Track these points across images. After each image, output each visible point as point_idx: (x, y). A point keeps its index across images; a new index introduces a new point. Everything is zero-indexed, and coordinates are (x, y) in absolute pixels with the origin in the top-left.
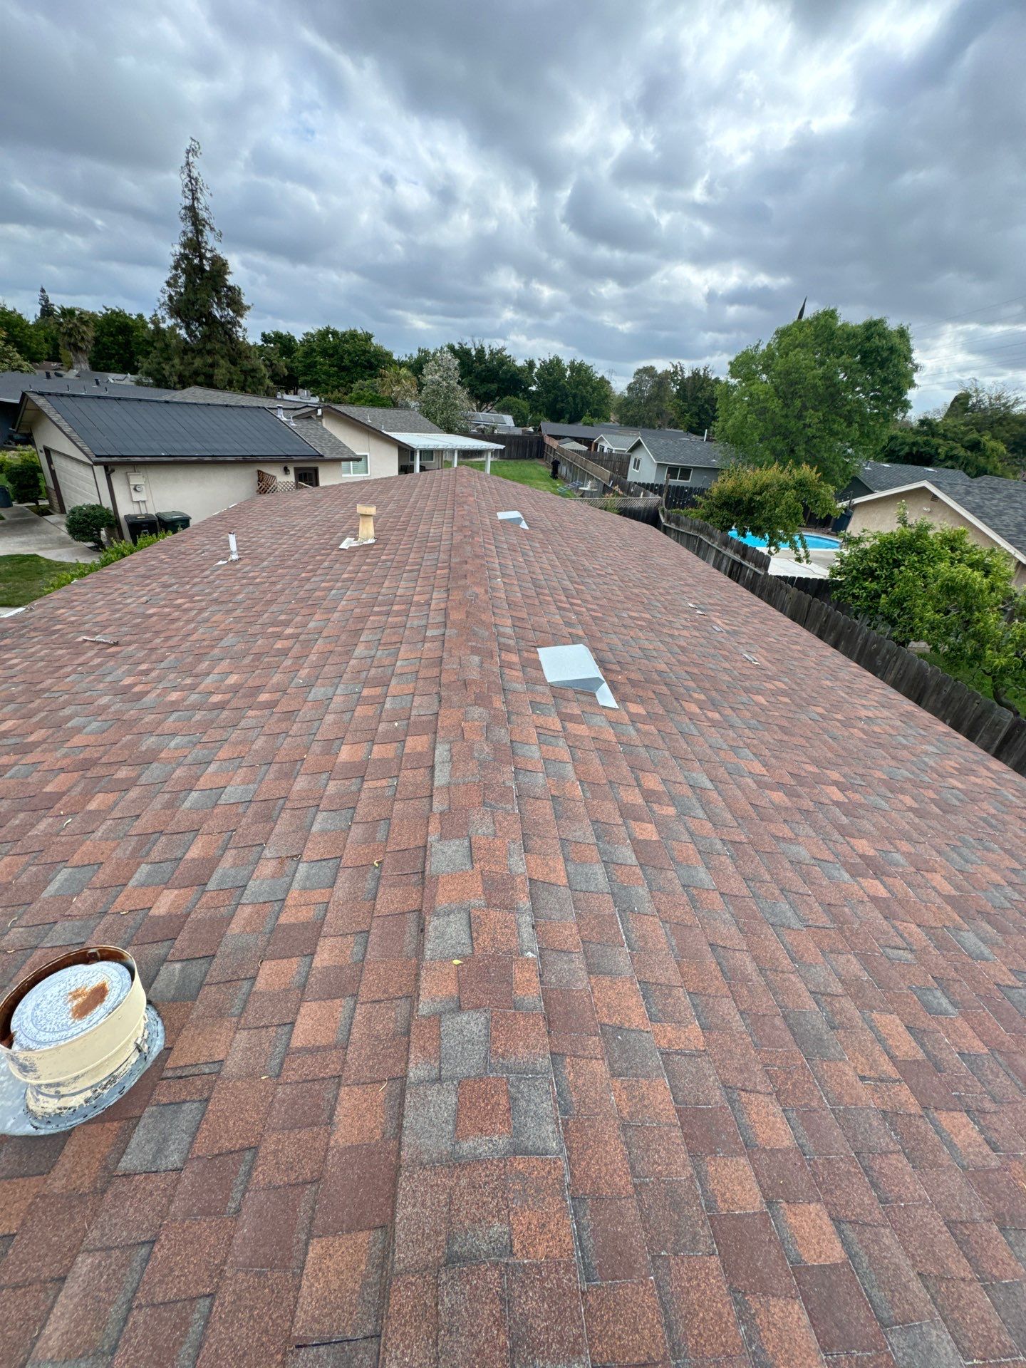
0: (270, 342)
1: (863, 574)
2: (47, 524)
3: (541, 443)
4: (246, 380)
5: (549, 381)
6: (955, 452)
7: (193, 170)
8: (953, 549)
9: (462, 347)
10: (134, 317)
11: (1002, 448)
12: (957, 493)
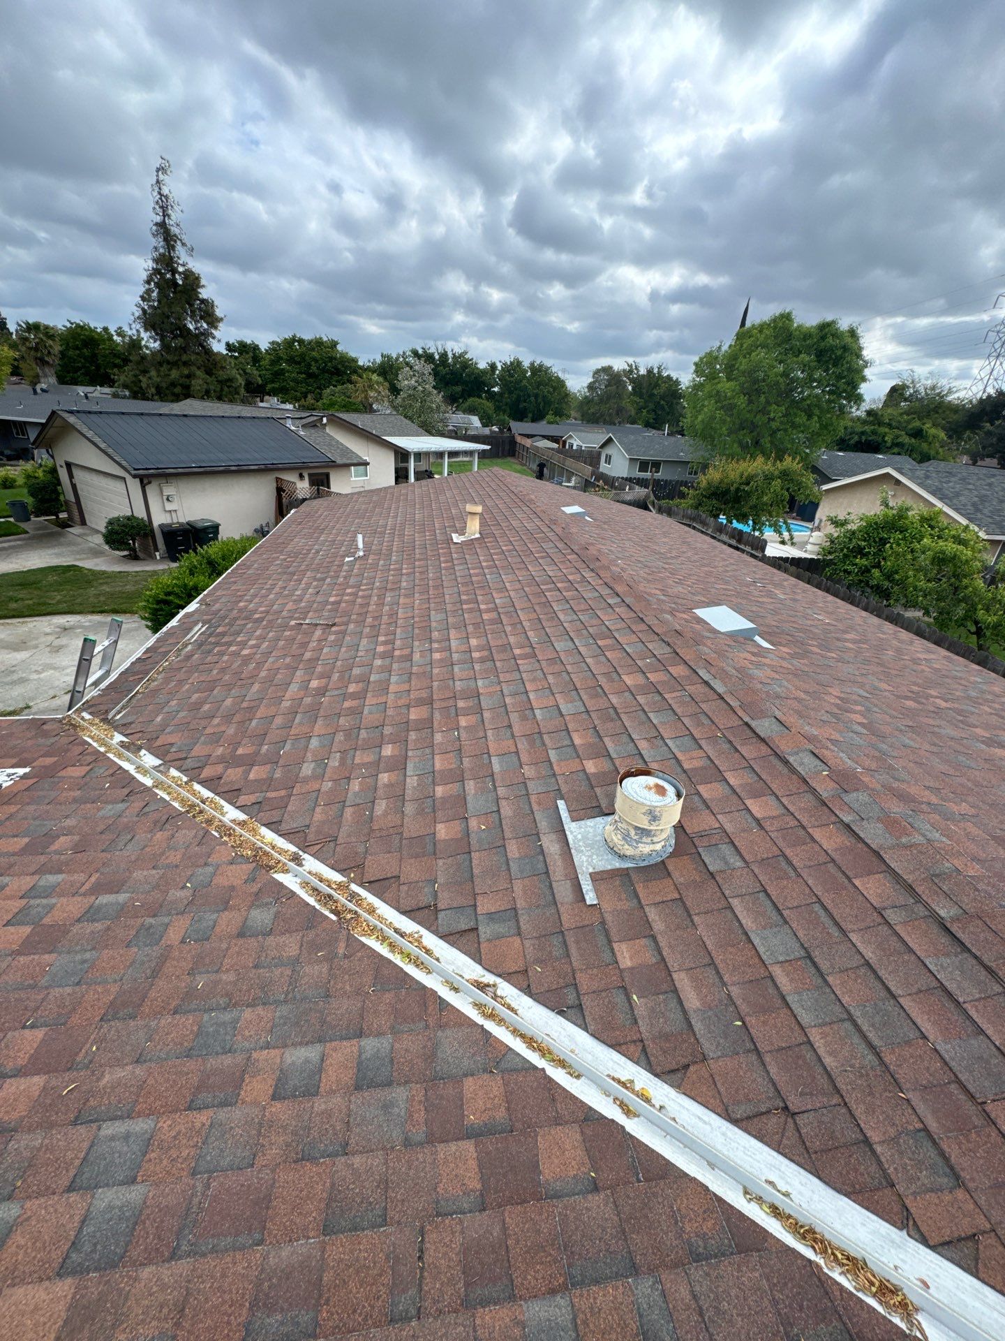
0: (235, 351)
1: (852, 551)
2: (71, 536)
3: (513, 442)
4: (222, 390)
5: (511, 382)
6: (900, 440)
7: (162, 187)
8: (932, 527)
9: (425, 352)
10: (99, 330)
11: (942, 435)
12: (918, 478)
